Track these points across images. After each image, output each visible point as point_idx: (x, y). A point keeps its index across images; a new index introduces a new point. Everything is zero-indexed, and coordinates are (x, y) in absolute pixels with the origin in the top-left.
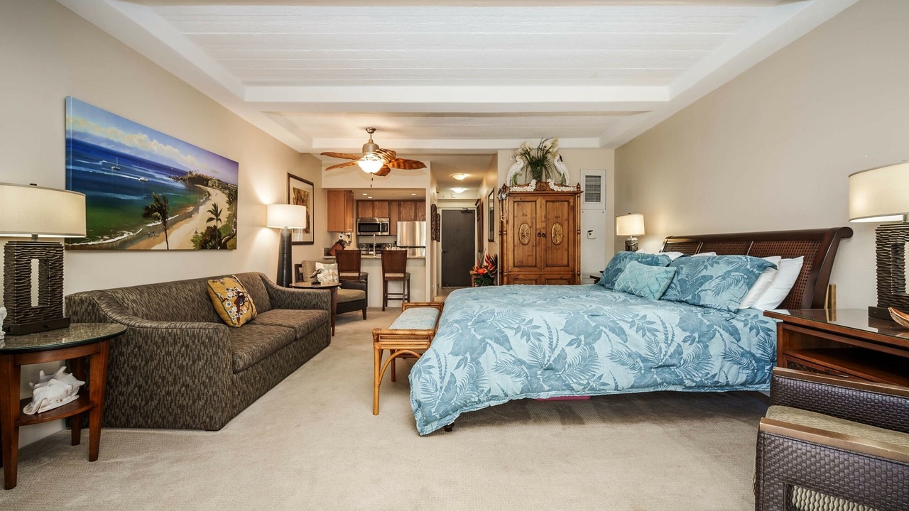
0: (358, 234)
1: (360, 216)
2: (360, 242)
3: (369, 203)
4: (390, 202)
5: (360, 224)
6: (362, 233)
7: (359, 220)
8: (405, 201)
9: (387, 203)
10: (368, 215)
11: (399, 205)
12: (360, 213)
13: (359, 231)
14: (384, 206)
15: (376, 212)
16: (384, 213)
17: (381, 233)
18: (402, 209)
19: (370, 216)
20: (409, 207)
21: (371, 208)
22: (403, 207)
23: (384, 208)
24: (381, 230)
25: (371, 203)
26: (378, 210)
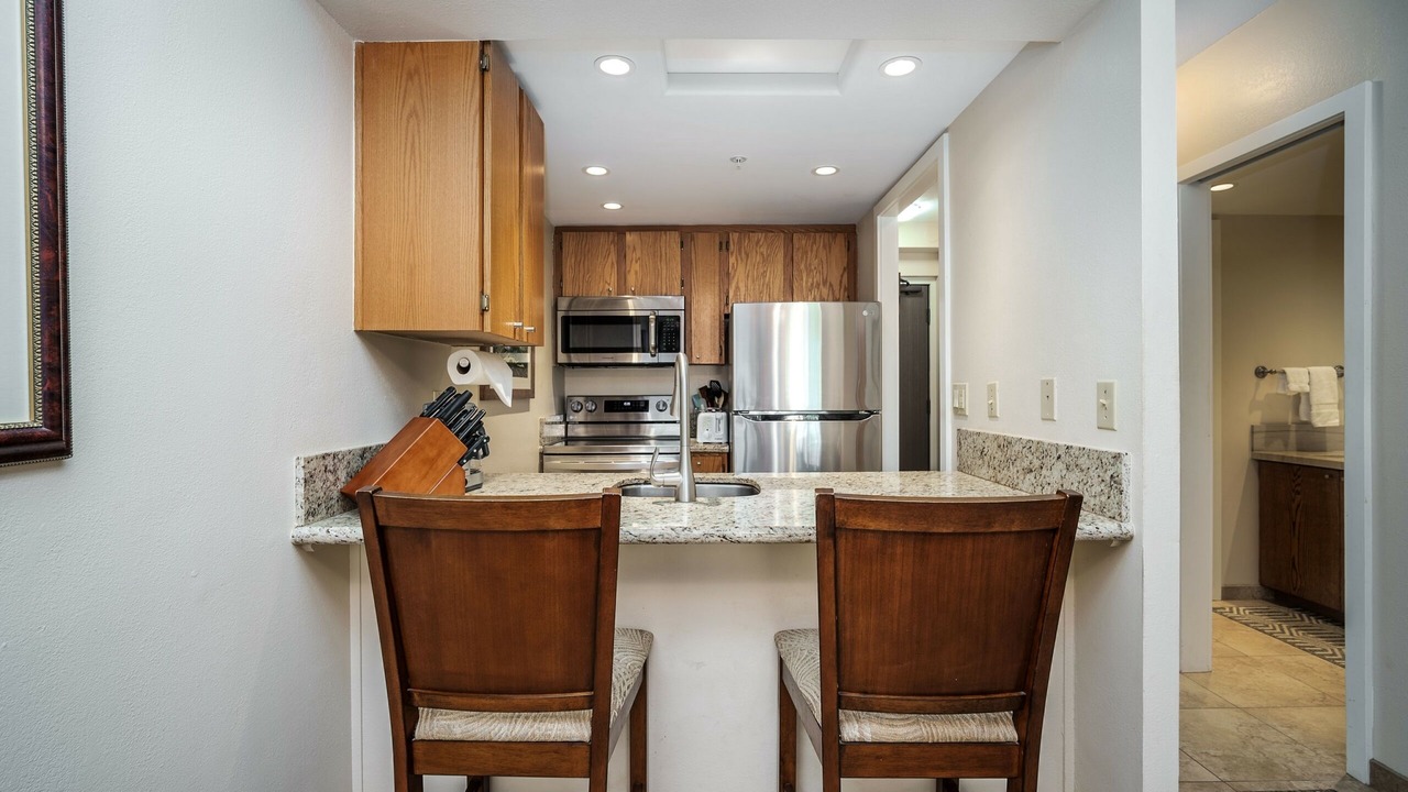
0: (562, 358)
1: (568, 289)
2: (568, 392)
3: (603, 237)
4: (687, 234)
5: (566, 320)
6: (576, 358)
7: (563, 304)
8: (746, 230)
9: (676, 236)
10: (599, 284)
11: (724, 246)
12: (568, 275)
13: (567, 349)
14: (663, 249)
15: (632, 272)
16: (664, 276)
17: (653, 356)
18: (732, 260)
19: (607, 287)
20: (762, 254)
21: (613, 257)
22: (740, 254)
23: (664, 257)
24: (653, 343)
25: (611, 239)
26: (641, 266)
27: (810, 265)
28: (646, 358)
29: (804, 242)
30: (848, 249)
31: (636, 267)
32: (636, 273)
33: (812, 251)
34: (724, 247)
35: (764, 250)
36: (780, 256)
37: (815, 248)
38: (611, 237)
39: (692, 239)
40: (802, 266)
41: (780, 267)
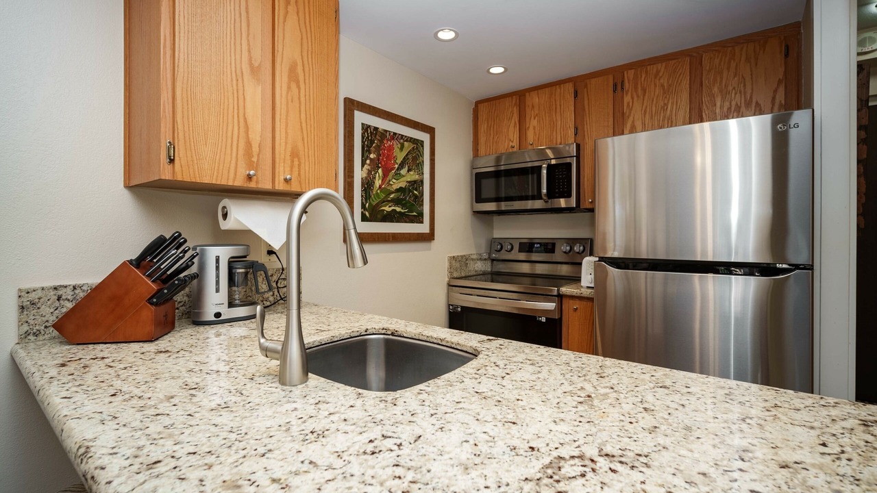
0: (476, 207)
1: (482, 151)
3: (508, 101)
4: (580, 84)
6: (484, 207)
7: (477, 163)
9: (569, 88)
10: (505, 143)
12: (482, 139)
13: (479, 199)
14: (558, 103)
15: (531, 128)
16: (559, 127)
17: (546, 202)
18: (627, 99)
19: (511, 144)
20: (662, 86)
21: (516, 118)
22: (636, 91)
23: (558, 110)
24: (544, 191)
25: (514, 102)
26: (539, 121)
27: (726, 86)
28: (538, 204)
29: (717, 61)
30: (787, 55)
31: (534, 122)
32: (534, 128)
33: (728, 69)
34: (619, 87)
35: (664, 81)
36: (685, 83)
37: (733, 65)
38: (514, 100)
39: (586, 86)
40: (716, 90)
41: (685, 96)
